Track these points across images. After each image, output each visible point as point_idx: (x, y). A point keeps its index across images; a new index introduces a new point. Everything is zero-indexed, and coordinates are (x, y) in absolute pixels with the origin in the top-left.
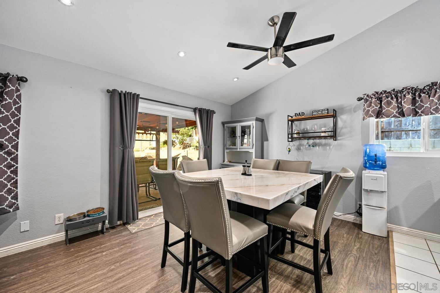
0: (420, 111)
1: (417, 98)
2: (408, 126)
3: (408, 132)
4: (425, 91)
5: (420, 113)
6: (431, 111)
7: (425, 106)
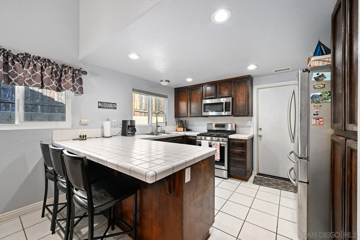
0: (13, 79)
1: (10, 64)
2: (8, 98)
3: (8, 104)
4: (18, 59)
5: (13, 81)
6: (25, 82)
7: (19, 75)
